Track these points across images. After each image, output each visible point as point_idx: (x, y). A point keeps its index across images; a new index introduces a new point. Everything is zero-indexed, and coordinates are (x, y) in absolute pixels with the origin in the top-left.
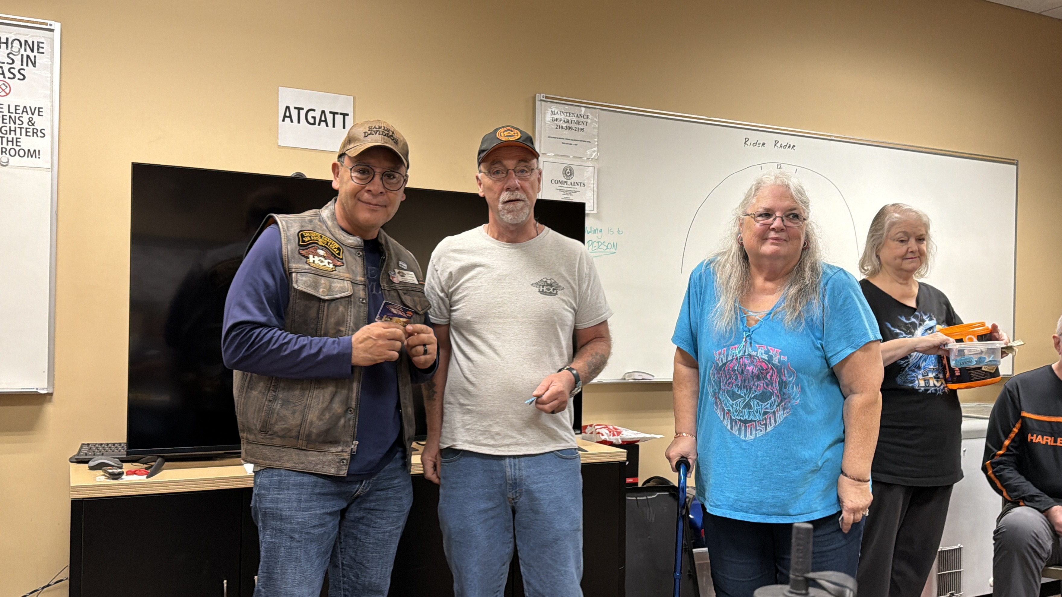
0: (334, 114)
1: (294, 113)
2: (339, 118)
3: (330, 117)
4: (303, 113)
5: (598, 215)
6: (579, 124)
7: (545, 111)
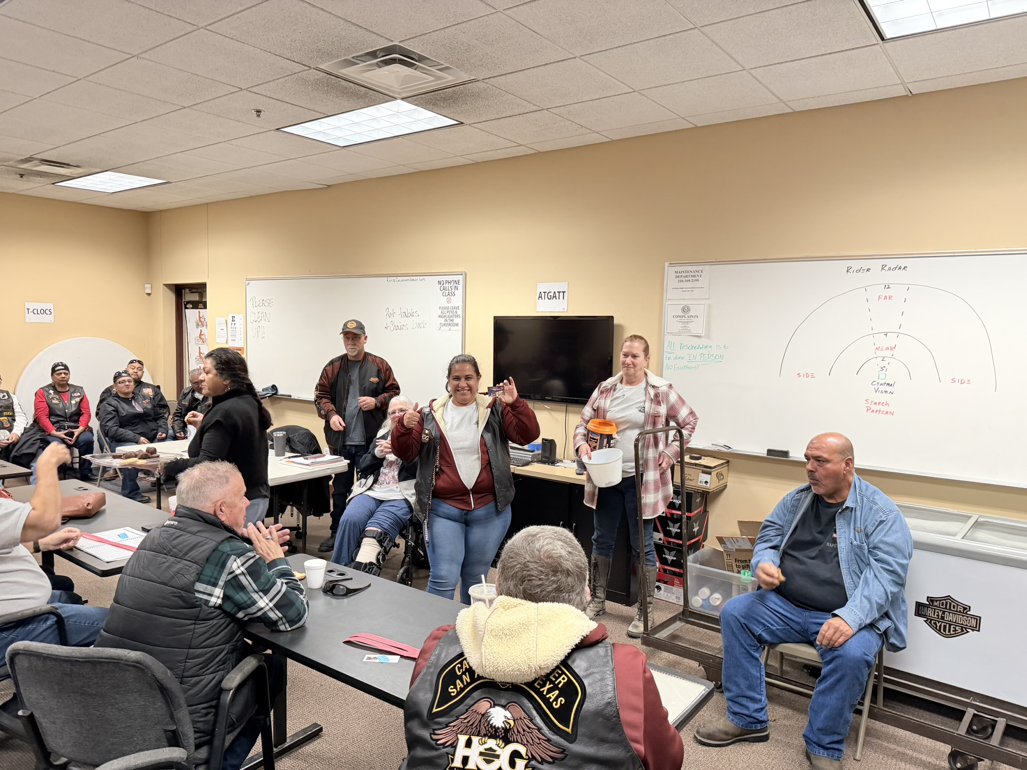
0: (559, 292)
1: (543, 294)
2: (561, 294)
3: (557, 294)
4: (546, 294)
5: (708, 336)
6: (695, 277)
7: (670, 272)
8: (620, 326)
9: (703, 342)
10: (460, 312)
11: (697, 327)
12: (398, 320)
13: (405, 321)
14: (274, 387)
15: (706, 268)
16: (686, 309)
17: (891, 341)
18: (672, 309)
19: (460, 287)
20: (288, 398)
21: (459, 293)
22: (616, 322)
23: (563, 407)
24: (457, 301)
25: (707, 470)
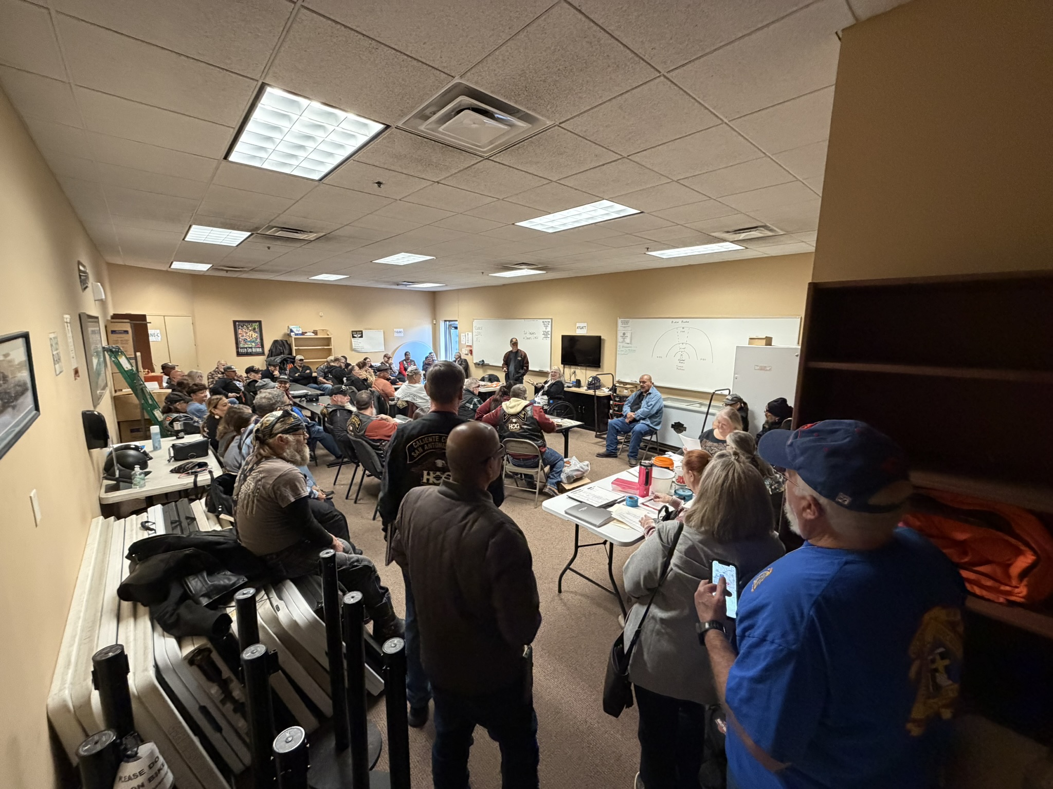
1: (578, 327)
2: (585, 328)
3: (583, 327)
4: (580, 327)
5: (631, 343)
6: (627, 323)
7: (620, 321)
8: (604, 340)
9: (630, 345)
10: (550, 333)
11: (628, 340)
12: (529, 336)
13: (530, 336)
14: (483, 361)
15: (631, 320)
16: (624, 334)
17: (684, 346)
18: (620, 334)
19: (550, 323)
20: (488, 365)
21: (550, 326)
22: (602, 338)
23: (585, 368)
24: (549, 329)
25: (627, 389)
